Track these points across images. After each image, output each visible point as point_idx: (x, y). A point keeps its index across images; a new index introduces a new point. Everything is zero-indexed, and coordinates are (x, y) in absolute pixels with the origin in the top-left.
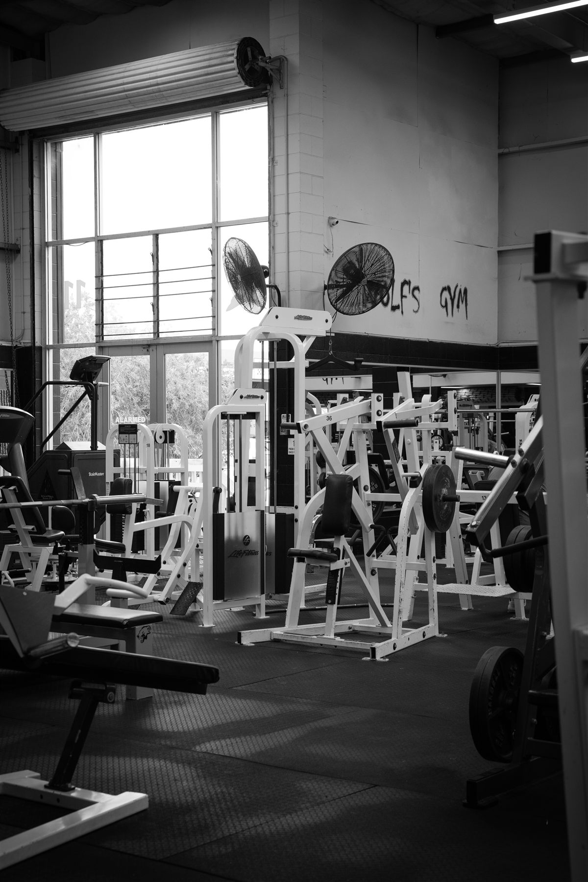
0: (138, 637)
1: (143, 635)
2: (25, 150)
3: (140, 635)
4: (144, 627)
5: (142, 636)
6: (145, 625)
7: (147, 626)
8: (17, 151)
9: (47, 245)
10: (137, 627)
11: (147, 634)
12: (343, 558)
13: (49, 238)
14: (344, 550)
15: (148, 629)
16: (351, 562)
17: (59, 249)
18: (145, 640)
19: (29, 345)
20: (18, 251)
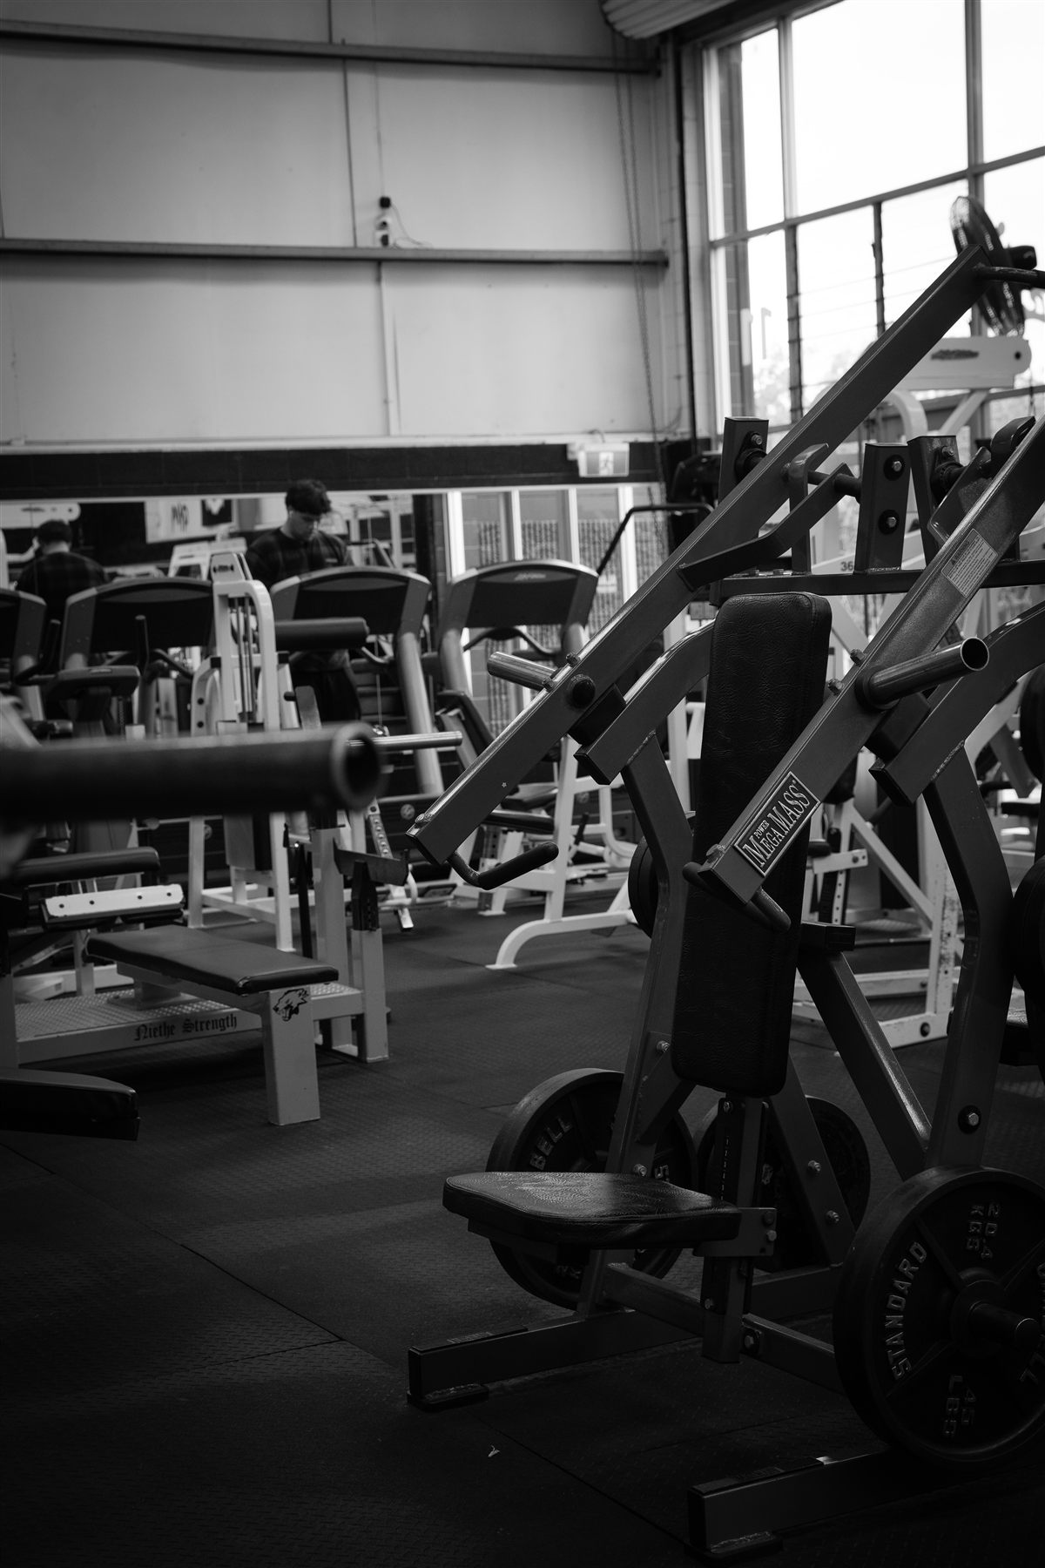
0: (276, 1009)
1: (289, 1007)
2: (669, 70)
3: (282, 1006)
4: (289, 992)
5: (286, 1008)
6: (293, 988)
7: (297, 990)
8: (659, 74)
9: (713, 246)
10: (271, 992)
11: (299, 1004)
12: (851, 848)
13: (717, 230)
14: (854, 832)
15: (300, 994)
16: (872, 856)
17: (740, 250)
18: (294, 1016)
19: (687, 437)
20: (666, 264)
